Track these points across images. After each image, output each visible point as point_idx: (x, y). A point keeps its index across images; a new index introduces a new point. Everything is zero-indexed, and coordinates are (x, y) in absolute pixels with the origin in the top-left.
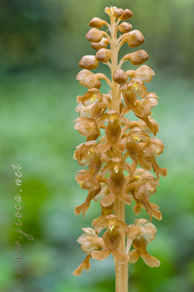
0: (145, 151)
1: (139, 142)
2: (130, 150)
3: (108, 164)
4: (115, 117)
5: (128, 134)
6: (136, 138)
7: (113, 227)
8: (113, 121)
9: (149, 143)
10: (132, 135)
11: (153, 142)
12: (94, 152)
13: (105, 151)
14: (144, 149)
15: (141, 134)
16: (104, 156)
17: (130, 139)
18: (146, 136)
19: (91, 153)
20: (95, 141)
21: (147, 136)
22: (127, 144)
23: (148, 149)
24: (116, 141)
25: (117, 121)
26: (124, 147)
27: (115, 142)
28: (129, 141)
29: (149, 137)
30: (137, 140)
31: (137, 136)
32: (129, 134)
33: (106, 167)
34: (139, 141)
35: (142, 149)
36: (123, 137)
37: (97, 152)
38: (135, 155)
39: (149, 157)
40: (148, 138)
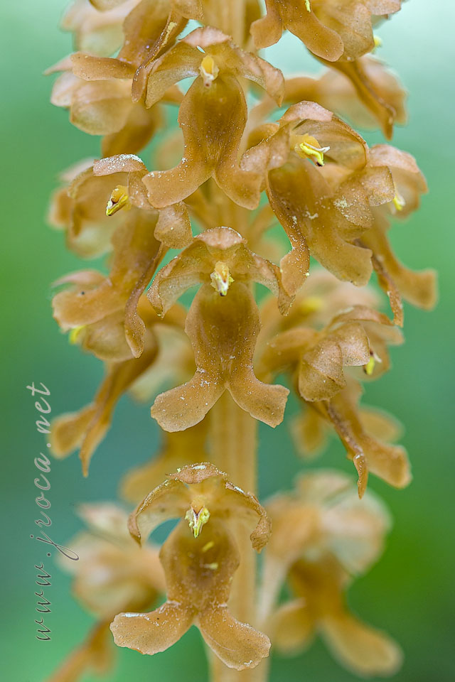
0: (343, 203)
1: (319, 165)
2: (281, 195)
3: (187, 252)
4: (221, 58)
5: (275, 131)
6: (305, 149)
7: (205, 517)
8: (212, 78)
9: (363, 167)
10: (292, 133)
11: (379, 164)
12: (131, 203)
13: (179, 200)
14: (339, 195)
15: (331, 131)
16: (171, 222)
17: (283, 153)
18: (349, 140)
19: (117, 206)
20: (136, 158)
21: (355, 139)
22: (271, 172)
23: (357, 195)
24: (224, 158)
25: (232, 74)
26: (258, 184)
27: (218, 165)
28: (278, 160)
29: (362, 143)
30: (312, 157)
31: (312, 138)
32: (281, 132)
33: (179, 266)
34: (321, 161)
35: (332, 194)
36: (256, 141)
37: (142, 204)
38: (301, 218)
39: (360, 229)
40: (358, 148)
